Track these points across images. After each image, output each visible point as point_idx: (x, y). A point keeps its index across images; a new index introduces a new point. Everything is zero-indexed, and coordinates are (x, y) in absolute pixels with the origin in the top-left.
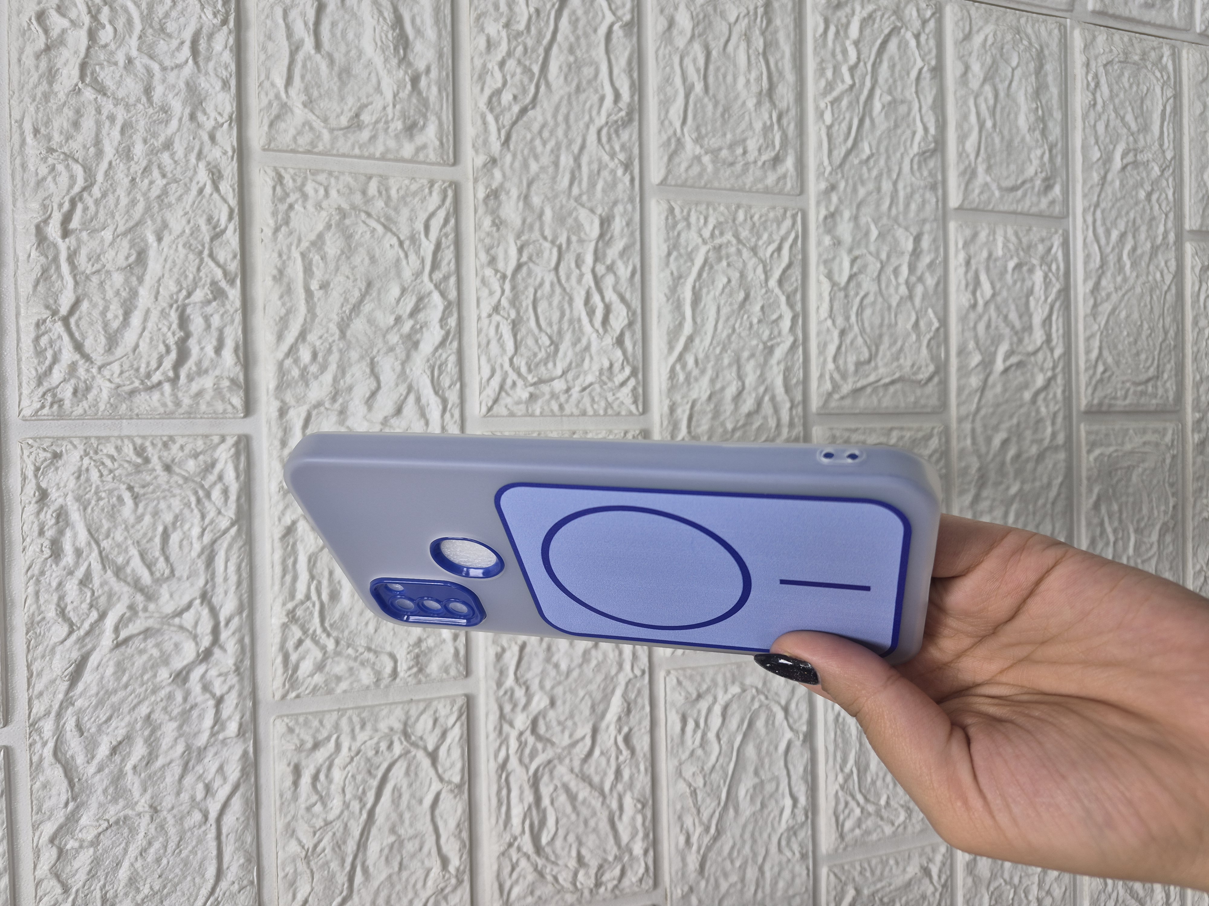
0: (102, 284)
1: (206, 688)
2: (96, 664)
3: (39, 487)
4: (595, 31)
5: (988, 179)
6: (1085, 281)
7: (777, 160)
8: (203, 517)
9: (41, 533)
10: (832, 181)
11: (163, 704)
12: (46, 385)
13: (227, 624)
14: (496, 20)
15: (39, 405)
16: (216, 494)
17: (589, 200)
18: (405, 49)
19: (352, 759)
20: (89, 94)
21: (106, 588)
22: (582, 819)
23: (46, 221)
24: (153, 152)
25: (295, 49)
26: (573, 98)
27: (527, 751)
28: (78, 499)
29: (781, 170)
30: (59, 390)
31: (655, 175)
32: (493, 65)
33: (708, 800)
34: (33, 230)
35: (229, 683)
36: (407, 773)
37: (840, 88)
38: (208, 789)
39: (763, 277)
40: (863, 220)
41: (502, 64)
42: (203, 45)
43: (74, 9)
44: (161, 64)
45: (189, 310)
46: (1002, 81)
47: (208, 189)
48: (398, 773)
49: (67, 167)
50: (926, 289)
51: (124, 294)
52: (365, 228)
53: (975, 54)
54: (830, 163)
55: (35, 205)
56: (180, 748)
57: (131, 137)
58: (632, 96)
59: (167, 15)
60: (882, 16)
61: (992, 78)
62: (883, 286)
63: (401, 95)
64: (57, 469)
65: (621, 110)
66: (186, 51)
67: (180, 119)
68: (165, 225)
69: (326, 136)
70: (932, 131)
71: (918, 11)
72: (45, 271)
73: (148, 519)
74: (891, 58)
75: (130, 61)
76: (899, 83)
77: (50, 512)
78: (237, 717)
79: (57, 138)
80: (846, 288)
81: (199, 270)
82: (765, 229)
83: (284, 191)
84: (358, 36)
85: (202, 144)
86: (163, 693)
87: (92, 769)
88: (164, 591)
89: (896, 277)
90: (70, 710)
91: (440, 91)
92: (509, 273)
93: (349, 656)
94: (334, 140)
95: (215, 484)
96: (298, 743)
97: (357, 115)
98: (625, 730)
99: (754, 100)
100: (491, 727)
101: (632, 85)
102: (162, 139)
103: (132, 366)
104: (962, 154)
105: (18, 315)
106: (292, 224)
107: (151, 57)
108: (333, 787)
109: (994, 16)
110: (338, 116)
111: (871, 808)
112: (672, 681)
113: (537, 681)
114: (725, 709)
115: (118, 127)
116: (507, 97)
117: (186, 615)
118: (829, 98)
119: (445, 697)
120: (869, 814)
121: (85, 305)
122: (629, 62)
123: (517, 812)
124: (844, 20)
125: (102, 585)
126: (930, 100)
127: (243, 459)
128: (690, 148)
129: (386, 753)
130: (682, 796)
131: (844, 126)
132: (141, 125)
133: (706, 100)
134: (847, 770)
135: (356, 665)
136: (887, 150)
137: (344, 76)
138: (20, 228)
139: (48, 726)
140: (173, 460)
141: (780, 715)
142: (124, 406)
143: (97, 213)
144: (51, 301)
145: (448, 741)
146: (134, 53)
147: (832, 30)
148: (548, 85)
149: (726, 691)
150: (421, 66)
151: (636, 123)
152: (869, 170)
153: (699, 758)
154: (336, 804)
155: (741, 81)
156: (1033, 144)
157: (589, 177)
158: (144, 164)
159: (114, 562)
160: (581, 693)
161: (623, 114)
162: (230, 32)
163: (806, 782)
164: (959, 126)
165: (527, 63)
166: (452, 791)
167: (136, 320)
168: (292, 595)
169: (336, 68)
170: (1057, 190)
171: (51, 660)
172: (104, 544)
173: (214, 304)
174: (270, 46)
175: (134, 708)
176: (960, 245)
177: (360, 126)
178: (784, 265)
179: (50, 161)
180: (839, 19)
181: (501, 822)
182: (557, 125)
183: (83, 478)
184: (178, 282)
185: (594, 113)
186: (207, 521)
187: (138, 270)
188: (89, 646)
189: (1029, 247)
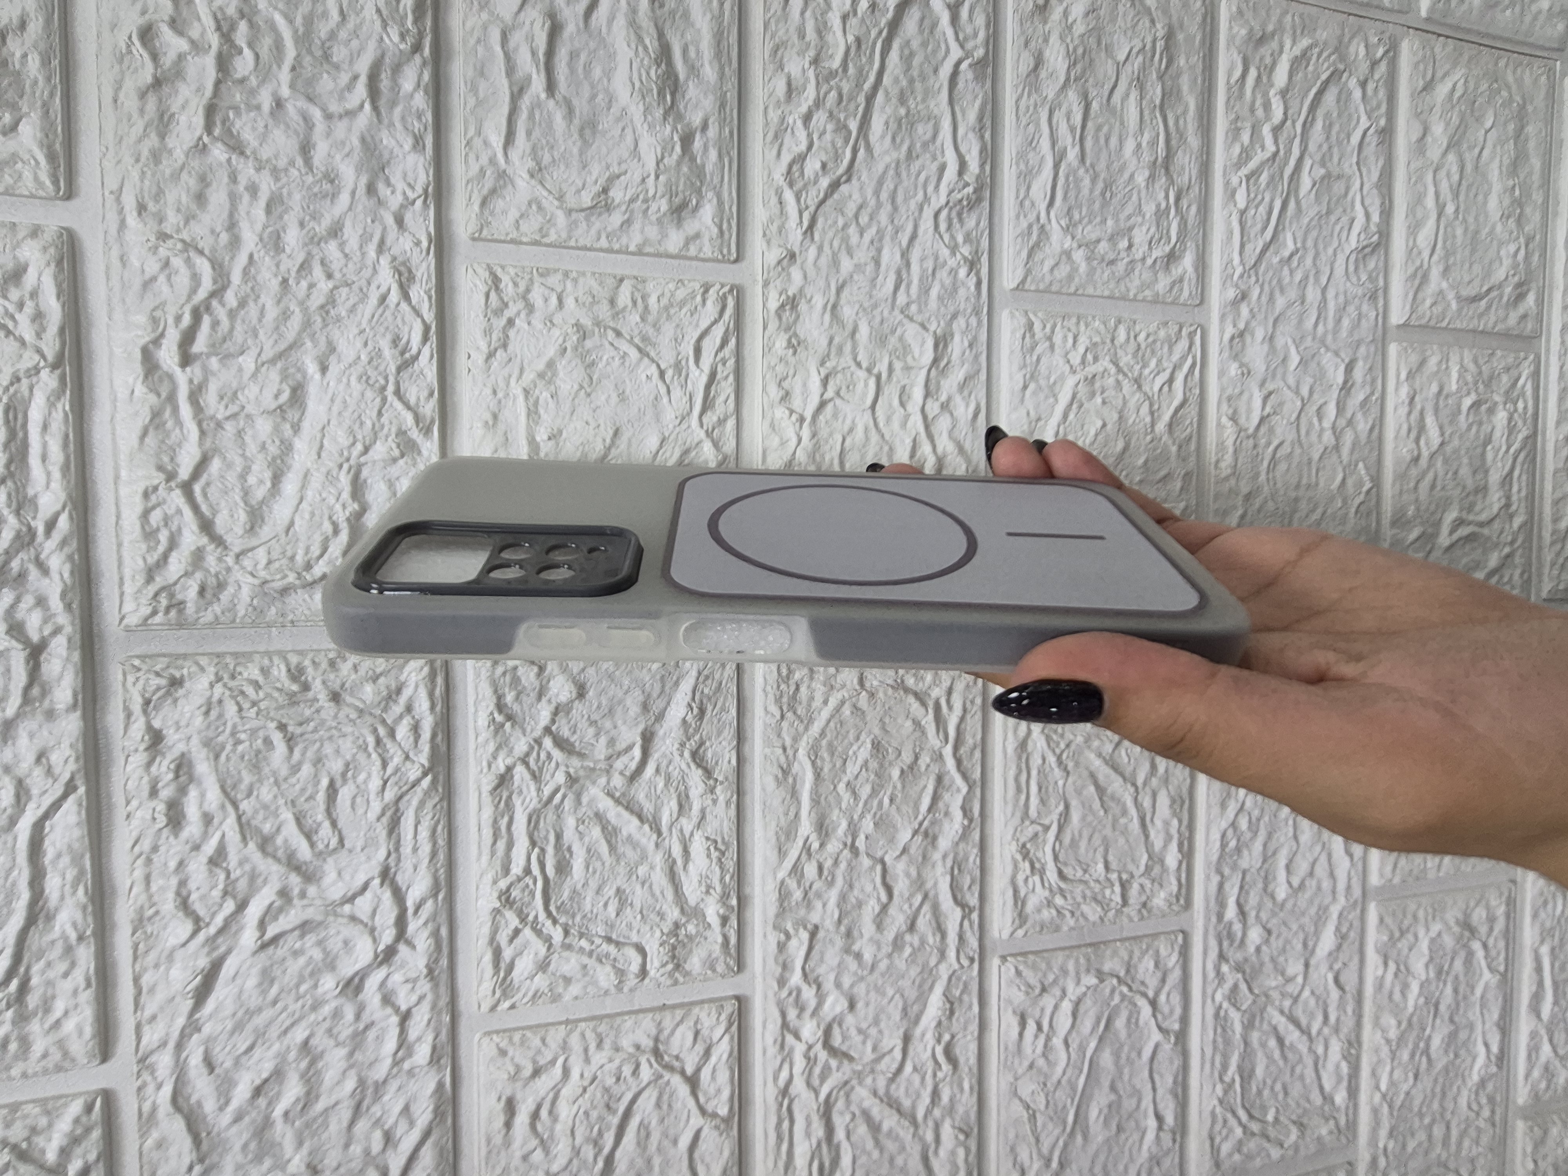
0: (240, 434)
1: (387, 1000)
2: (232, 973)
3: (149, 728)
4: (936, 71)
5: (1444, 285)
6: (1558, 423)
7: (1172, 257)
8: (384, 765)
9: (154, 793)
10: (1243, 287)
11: (327, 1024)
12: (159, 582)
13: (416, 912)
14: (801, 53)
15: (148, 610)
16: (403, 731)
17: (920, 311)
18: (673, 95)
19: (585, 1090)
20: (219, 153)
21: (247, 867)
22: (886, 1156)
23: (157, 342)
24: (314, 240)
25: (517, 94)
26: (903, 167)
27: (817, 1070)
28: (207, 743)
29: (1176, 271)
30: (178, 586)
31: (1009, 277)
32: (795, 118)
33: (1050, 1126)
34: (138, 355)
35: (419, 992)
36: (658, 1105)
37: (1259, 157)
38: (389, 1139)
39: (1148, 419)
40: (1280, 342)
41: (807, 118)
42: (385, 83)
43: (196, 24)
44: (324, 110)
45: (365, 473)
46: (1471, 148)
47: (394, 296)
48: (646, 1104)
49: (188, 261)
50: (1357, 437)
51: (273, 450)
52: (613, 353)
53: (1437, 110)
54: (1242, 262)
55: (141, 319)
56: (350, 1084)
57: (281, 217)
58: (982, 166)
59: (332, 35)
60: (1319, 55)
61: (1458, 143)
62: (1303, 432)
63: (666, 161)
64: (175, 701)
65: (967, 185)
66: (361, 90)
67: (353, 193)
68: (332, 349)
69: (561, 219)
70: (1375, 218)
71: (1366, 46)
72: (156, 414)
73: (307, 769)
74: (1328, 115)
75: (279, 104)
76: (1335, 150)
77: (165, 763)
78: (430, 1038)
79: (173, 219)
80: (1255, 435)
81: (380, 414)
82: (1153, 352)
83: (501, 299)
84: (608, 74)
85: (385, 229)
86: (327, 1010)
87: (226, 1118)
88: (330, 869)
89: (1320, 420)
90: (195, 1037)
91: (720, 156)
92: (808, 415)
93: (582, 950)
94: (572, 226)
95: (401, 717)
96: (512, 1070)
97: (605, 191)
98: (947, 1037)
99: (1147, 173)
100: (770, 1040)
101: (983, 150)
102: (326, 222)
103: (284, 553)
104: (1411, 251)
105: (117, 478)
106: (510, 348)
107: (310, 99)
108: (559, 1127)
109: (1466, 57)
110: (578, 192)
111: (1255, 1127)
112: (1009, 969)
113: (832, 977)
114: (1077, 1004)
115: (262, 202)
116: (812, 165)
117: (358, 901)
118: (1244, 171)
119: (711, 1001)
120: (1253, 1134)
121: (216, 465)
122: (981, 118)
123: (802, 1150)
124: (1268, 60)
125: (241, 864)
126: (1375, 176)
127: (440, 680)
128: (1058, 241)
129: (630, 1080)
130: (1017, 1121)
131: (1262, 210)
132: (296, 199)
133: (1081, 171)
134: (1227, 1079)
135: (591, 962)
136: (1316, 245)
137: (587, 132)
138: (118, 351)
139: (164, 1061)
140: (343, 685)
141: (1146, 1010)
142: (273, 610)
143: (232, 329)
144: (166, 459)
145: (713, 1059)
146: (285, 92)
147: (1253, 73)
148: (869, 148)
149: (1078, 982)
150: (696, 119)
151: (986, 204)
152: (1292, 272)
153: (1040, 1071)
154: (562, 1149)
155: (1130, 146)
156: (1506, 236)
157: (921, 280)
158: (300, 257)
159: (258, 831)
160: (890, 992)
161: (970, 190)
162: (424, 63)
163: (1176, 1096)
164: (1411, 211)
165: (842, 116)
166: (717, 1127)
167: (290, 486)
168: (506, 871)
169: (576, 121)
170: (1531, 299)
171: (168, 970)
172: (244, 805)
173: (401, 462)
174: (483, 86)
175: (285, 1032)
176: (1403, 376)
177: (608, 208)
178: (1176, 403)
179: (163, 252)
180: (1262, 59)
181: (781, 1164)
182: (879, 205)
183: (214, 714)
184: (351, 432)
185: (930, 189)
186: (389, 770)
187: (293, 414)
188: (222, 949)
189: (1491, 378)
